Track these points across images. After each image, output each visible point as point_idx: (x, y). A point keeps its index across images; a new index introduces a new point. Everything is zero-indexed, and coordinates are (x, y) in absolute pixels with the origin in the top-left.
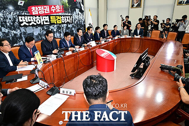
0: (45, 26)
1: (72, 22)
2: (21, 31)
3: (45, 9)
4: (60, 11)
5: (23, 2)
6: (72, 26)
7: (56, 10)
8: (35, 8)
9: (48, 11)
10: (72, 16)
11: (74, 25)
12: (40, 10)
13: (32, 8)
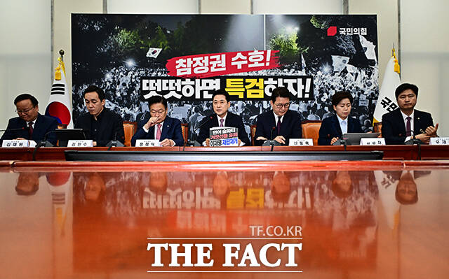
0: (205, 103)
1: (307, 96)
2: (140, 109)
3: (211, 63)
4: (263, 64)
5: (159, 50)
6: (309, 108)
7: (249, 63)
8: (185, 61)
9: (221, 67)
10: (311, 77)
11: (315, 105)
12: (198, 66)
13: (177, 62)
